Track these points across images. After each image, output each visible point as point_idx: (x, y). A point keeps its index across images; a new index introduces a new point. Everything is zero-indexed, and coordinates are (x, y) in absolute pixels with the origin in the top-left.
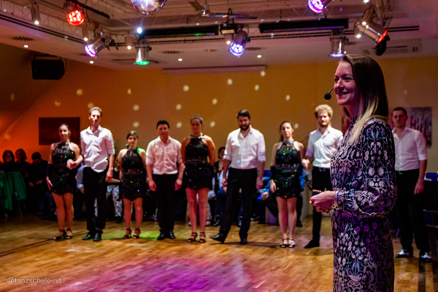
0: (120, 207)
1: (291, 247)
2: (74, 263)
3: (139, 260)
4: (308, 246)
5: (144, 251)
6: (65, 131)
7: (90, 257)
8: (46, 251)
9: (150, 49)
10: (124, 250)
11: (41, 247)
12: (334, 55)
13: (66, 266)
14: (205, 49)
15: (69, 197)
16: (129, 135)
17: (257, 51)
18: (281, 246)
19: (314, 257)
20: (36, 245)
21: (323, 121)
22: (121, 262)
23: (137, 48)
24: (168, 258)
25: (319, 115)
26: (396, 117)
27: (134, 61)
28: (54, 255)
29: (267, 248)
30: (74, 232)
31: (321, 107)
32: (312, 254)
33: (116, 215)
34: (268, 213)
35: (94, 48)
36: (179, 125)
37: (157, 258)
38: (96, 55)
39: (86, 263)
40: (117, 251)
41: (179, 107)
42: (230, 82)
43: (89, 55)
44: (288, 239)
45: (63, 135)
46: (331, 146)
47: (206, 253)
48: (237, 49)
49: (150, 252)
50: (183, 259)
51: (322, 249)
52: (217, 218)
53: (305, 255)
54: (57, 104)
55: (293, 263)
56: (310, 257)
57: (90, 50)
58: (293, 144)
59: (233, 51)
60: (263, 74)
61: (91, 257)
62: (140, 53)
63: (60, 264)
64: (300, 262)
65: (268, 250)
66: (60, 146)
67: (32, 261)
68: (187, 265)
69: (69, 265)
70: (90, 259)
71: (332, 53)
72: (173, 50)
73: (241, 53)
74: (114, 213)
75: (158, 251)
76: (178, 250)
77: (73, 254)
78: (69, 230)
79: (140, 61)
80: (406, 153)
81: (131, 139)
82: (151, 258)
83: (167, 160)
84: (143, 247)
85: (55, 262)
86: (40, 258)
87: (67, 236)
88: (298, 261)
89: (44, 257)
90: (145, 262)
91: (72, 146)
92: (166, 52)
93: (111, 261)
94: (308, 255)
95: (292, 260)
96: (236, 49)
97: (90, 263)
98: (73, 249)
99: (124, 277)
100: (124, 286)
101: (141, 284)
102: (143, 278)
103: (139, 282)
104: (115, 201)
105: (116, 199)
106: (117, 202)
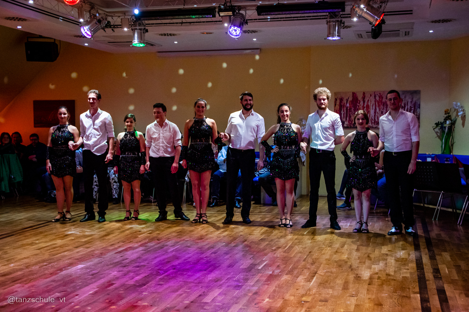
0: (117, 188)
1: (288, 227)
2: (75, 246)
3: (140, 242)
4: (306, 226)
5: (144, 233)
6: (65, 114)
7: (90, 239)
8: (46, 233)
9: (147, 31)
10: (124, 231)
11: (41, 230)
12: (330, 38)
13: (67, 248)
14: (202, 31)
15: (69, 179)
16: (127, 118)
17: (253, 34)
18: (279, 226)
19: (312, 237)
20: (35, 227)
21: (322, 104)
22: (123, 243)
23: (133, 30)
24: (168, 239)
25: (318, 97)
26: (390, 100)
27: (131, 43)
28: (54, 237)
29: (266, 229)
30: (73, 214)
31: (320, 89)
32: (311, 233)
33: (114, 197)
34: (264, 194)
35: (90, 30)
36: (175, 108)
37: (158, 240)
38: (92, 36)
39: (87, 245)
40: (117, 233)
41: (174, 90)
42: (225, 65)
43: (85, 37)
44: (286, 219)
45: (62, 118)
46: (329, 128)
47: (205, 234)
48: (235, 32)
49: (150, 233)
50: (184, 240)
51: (319, 229)
52: (214, 199)
53: (303, 235)
54: (52, 87)
55: (293, 243)
56: (307, 237)
57: (85, 31)
58: (291, 126)
59: (230, 33)
60: (257, 57)
61: (92, 239)
62: (136, 35)
63: (60, 246)
64: (299, 242)
65: (267, 230)
66: (59, 129)
67: (32, 244)
68: (189, 247)
69: (70, 247)
70: (91, 241)
71: (328, 36)
72: (169, 32)
73: (238, 35)
74: (111, 195)
75: (158, 232)
76: (178, 231)
77: (73, 236)
78: (68, 212)
79: (136, 43)
80: (401, 134)
81: (128, 122)
82: (152, 240)
83: (163, 143)
84: (143, 228)
85: (55, 244)
86: (41, 241)
87: (67, 218)
88: (297, 241)
89: (44, 240)
90: (146, 244)
91: (71, 128)
92: (162, 35)
93: (112, 243)
94: (306, 235)
95: (290, 240)
96: (233, 31)
97: (91, 246)
98: (73, 231)
99: (127, 259)
100: (127, 268)
101: (144, 266)
102: (146, 260)
103: (142, 264)
104: (112, 182)
105: (114, 180)
106: (114, 184)
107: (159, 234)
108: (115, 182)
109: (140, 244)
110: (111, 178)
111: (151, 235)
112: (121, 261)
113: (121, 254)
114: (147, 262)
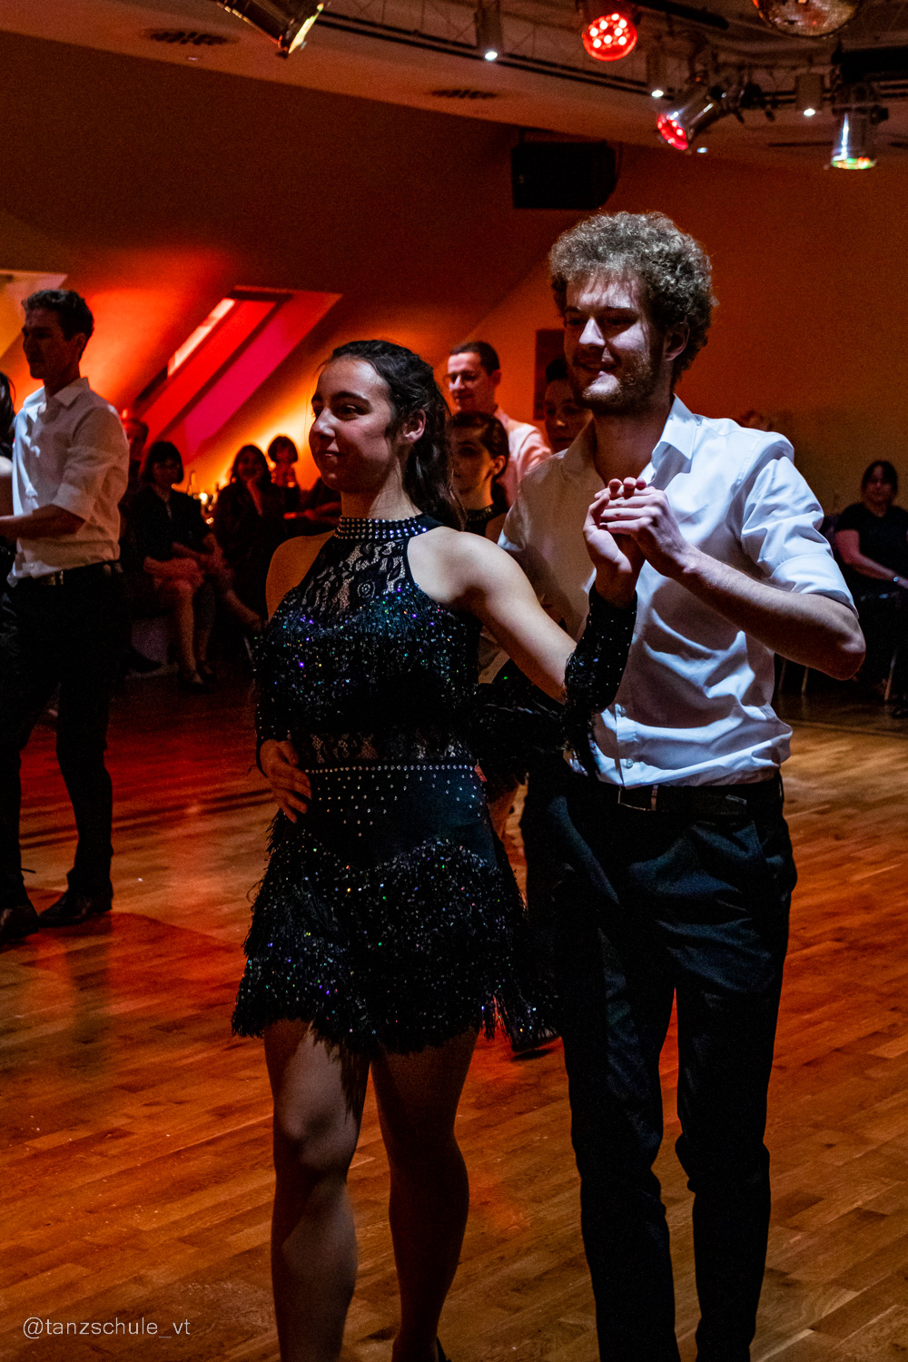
9: (884, 115)
35: (685, 122)
38: (690, 142)
62: (845, 131)
79: (843, 156)
111: (822, 818)
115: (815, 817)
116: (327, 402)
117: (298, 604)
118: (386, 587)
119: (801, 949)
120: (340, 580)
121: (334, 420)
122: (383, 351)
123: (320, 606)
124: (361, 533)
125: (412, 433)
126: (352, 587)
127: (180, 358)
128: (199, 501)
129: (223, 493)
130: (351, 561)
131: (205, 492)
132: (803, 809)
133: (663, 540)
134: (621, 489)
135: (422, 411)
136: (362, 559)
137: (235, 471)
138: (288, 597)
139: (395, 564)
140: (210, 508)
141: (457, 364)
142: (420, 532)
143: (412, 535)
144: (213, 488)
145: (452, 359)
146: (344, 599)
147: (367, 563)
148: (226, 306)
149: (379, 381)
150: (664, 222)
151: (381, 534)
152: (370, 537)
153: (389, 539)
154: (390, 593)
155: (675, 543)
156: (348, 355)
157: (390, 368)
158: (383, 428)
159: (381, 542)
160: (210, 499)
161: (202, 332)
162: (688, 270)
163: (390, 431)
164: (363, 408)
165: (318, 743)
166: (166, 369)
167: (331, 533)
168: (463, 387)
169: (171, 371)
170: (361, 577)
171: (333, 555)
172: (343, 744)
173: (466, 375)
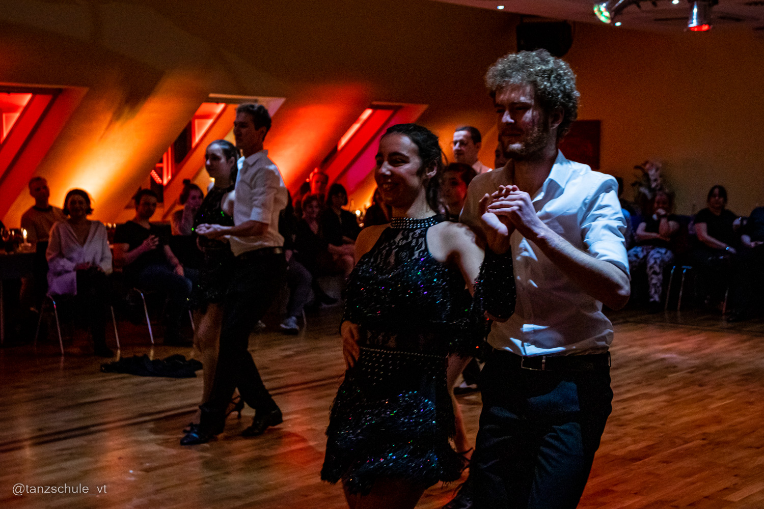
0: (658, 285)
3: (667, 385)
9: (716, 2)
10: (646, 364)
22: (635, 386)
24: (721, 385)
33: (652, 300)
35: (608, 9)
37: (701, 385)
40: (634, 366)
62: (695, 10)
82: (689, 384)
90: (676, 390)
99: (631, 413)
100: (624, 429)
101: (655, 428)
102: (661, 418)
103: (651, 425)
104: (650, 273)
105: (652, 270)
106: (653, 276)
107: (707, 375)
108: (655, 273)
109: (664, 389)
110: (649, 265)
111: (692, 375)
112: (619, 416)
113: (625, 405)
114: (662, 422)
115: (688, 375)
116: (386, 158)
117: (369, 261)
118: (413, 255)
119: (683, 444)
120: (391, 250)
121: (390, 167)
122: (414, 129)
123: (380, 263)
124: (403, 226)
125: (431, 173)
126: (397, 253)
127: (344, 141)
128: (355, 215)
129: (369, 210)
130: (397, 239)
131: (359, 210)
132: (682, 370)
133: (525, 219)
134: (504, 191)
135: (435, 161)
136: (402, 239)
137: (374, 199)
138: (364, 257)
139: (420, 242)
140: (362, 218)
141: (458, 136)
142: (434, 224)
143: (430, 226)
144: (362, 207)
145: (456, 134)
146: (392, 259)
147: (405, 242)
148: (368, 112)
149: (413, 145)
150: (545, 54)
151: (413, 226)
152: (408, 227)
153: (417, 228)
154: (415, 259)
155: (532, 221)
156: (396, 132)
157: (418, 138)
158: (416, 171)
159: (413, 230)
160: (361, 213)
161: (356, 127)
162: (559, 78)
163: (420, 173)
164: (405, 160)
165: (369, 335)
166: (336, 147)
167: (389, 225)
168: (459, 148)
169: (340, 147)
170: (402, 248)
171: (388, 236)
172: (380, 337)
173: (462, 143)
